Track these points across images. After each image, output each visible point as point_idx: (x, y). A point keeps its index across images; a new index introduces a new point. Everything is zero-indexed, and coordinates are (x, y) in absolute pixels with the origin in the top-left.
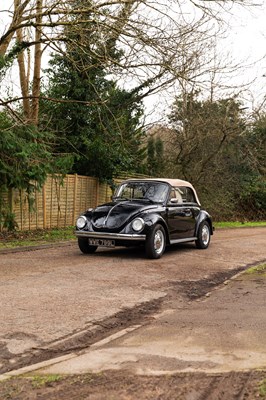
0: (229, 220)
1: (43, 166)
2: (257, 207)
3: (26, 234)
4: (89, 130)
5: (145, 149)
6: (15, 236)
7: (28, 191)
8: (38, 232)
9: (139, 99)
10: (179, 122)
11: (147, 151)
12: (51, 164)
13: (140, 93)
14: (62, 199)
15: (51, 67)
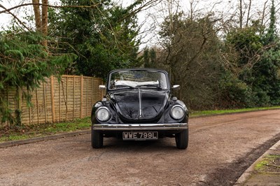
0: (210, 109)
2: (231, 98)
5: (142, 57)
9: (134, 14)
10: (167, 36)
13: (134, 9)
14: (69, 97)
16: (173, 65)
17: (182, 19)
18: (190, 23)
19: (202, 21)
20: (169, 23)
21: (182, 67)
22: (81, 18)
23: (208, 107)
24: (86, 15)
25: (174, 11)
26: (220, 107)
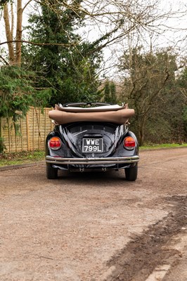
0: (167, 143)
1: (26, 98)
3: (13, 155)
4: (62, 73)
5: (102, 90)
6: (4, 157)
7: (14, 119)
8: (23, 153)
9: (99, 49)
10: (126, 70)
11: (103, 92)
12: (33, 96)
13: (100, 44)
15: (30, 25)
17: (141, 52)
22: (51, 52)
24: (55, 49)
26: (177, 141)
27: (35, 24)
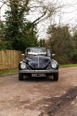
5: (39, 42)
10: (50, 34)
14: (9, 59)
15: (6, 15)
16: (52, 46)
17: (56, 26)
18: (59, 28)
19: (64, 27)
20: (50, 28)
21: (56, 46)
22: (14, 26)
23: (67, 63)
24: (16, 25)
25: (52, 23)
26: (71, 63)
27: (8, 15)
